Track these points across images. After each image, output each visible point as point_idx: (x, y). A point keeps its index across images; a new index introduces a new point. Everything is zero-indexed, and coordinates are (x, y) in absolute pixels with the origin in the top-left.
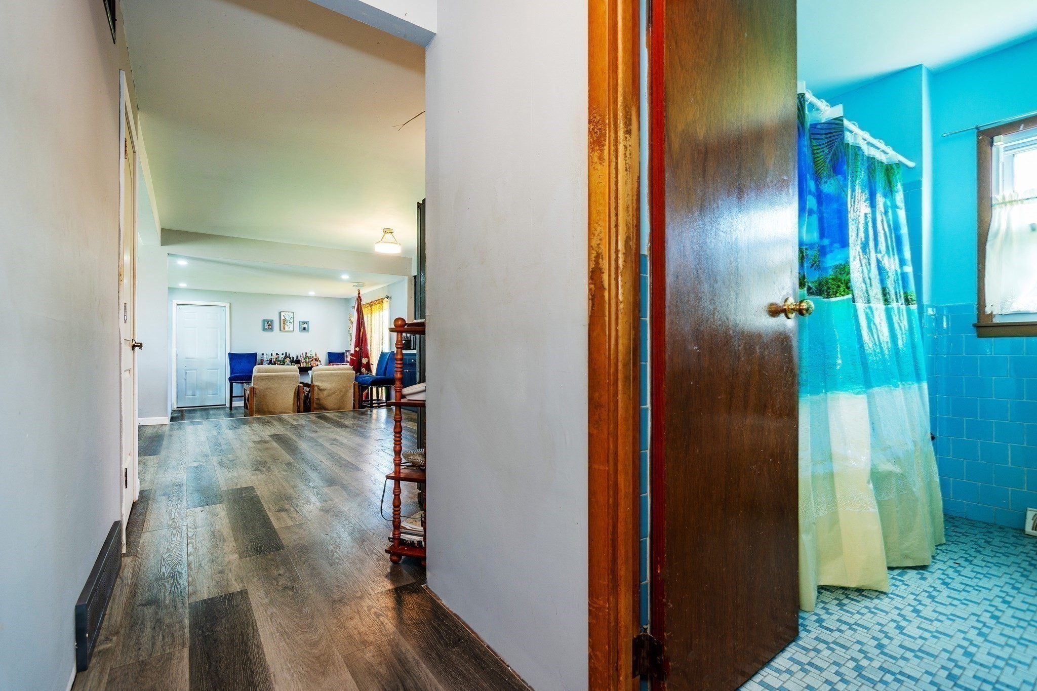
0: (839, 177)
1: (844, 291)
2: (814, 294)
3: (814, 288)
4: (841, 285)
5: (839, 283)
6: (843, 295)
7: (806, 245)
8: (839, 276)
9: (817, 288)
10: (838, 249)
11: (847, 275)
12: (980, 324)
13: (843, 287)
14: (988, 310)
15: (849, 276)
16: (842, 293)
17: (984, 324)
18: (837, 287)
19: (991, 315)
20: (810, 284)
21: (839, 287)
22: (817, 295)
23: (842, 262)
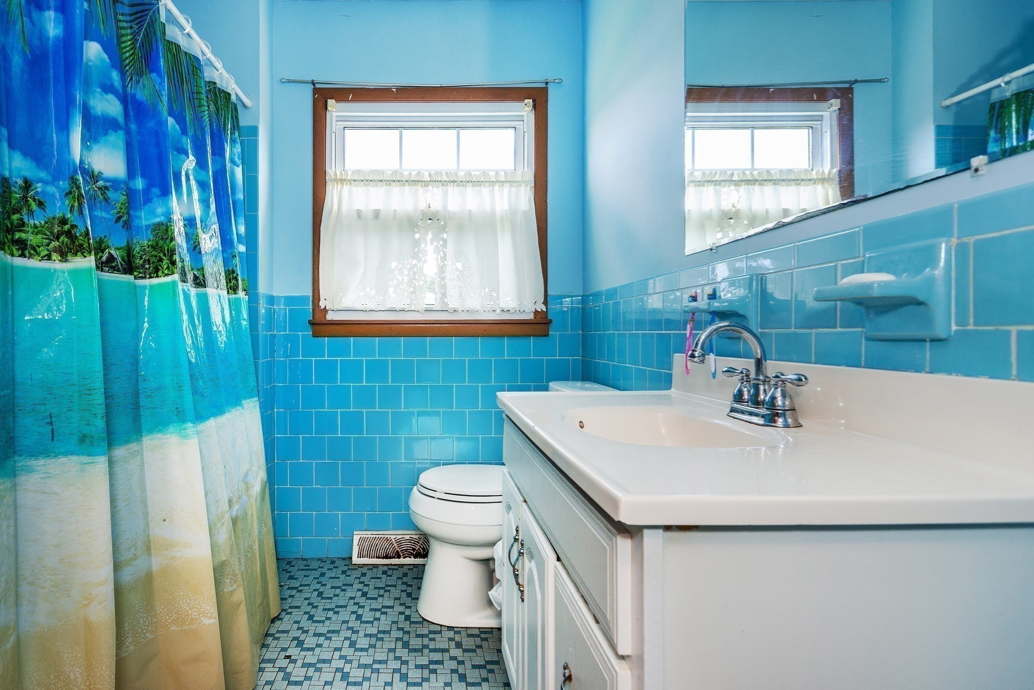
0: (154, 75)
1: (168, 268)
2: (118, 270)
3: (119, 259)
4: (164, 257)
5: (162, 255)
6: (167, 275)
7: (107, 180)
8: (161, 242)
9: (123, 260)
10: (158, 197)
11: (171, 241)
12: (315, 321)
13: (165, 262)
14: (322, 304)
15: (173, 242)
16: (166, 272)
17: (318, 321)
18: (158, 261)
19: (325, 311)
20: (113, 252)
21: (161, 260)
22: (126, 274)
23: (162, 219)
